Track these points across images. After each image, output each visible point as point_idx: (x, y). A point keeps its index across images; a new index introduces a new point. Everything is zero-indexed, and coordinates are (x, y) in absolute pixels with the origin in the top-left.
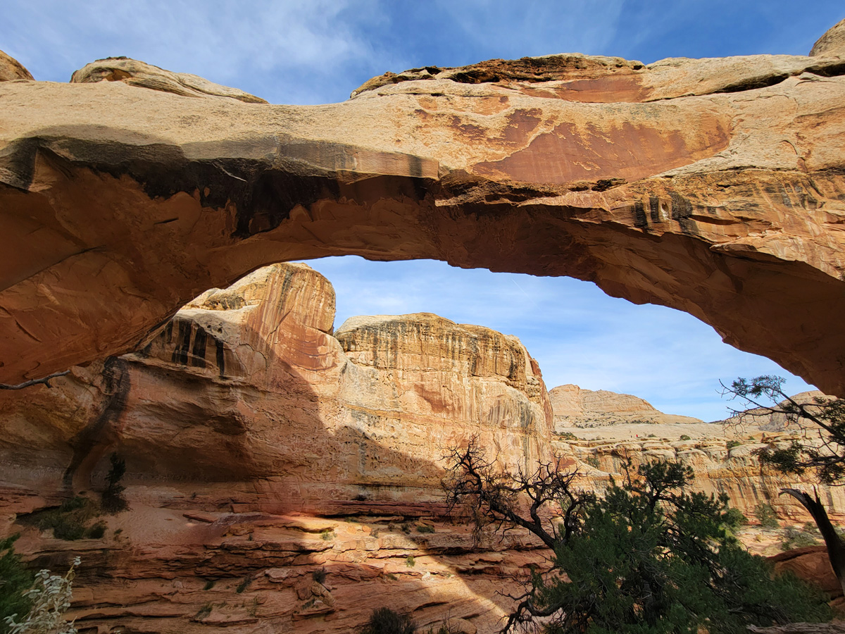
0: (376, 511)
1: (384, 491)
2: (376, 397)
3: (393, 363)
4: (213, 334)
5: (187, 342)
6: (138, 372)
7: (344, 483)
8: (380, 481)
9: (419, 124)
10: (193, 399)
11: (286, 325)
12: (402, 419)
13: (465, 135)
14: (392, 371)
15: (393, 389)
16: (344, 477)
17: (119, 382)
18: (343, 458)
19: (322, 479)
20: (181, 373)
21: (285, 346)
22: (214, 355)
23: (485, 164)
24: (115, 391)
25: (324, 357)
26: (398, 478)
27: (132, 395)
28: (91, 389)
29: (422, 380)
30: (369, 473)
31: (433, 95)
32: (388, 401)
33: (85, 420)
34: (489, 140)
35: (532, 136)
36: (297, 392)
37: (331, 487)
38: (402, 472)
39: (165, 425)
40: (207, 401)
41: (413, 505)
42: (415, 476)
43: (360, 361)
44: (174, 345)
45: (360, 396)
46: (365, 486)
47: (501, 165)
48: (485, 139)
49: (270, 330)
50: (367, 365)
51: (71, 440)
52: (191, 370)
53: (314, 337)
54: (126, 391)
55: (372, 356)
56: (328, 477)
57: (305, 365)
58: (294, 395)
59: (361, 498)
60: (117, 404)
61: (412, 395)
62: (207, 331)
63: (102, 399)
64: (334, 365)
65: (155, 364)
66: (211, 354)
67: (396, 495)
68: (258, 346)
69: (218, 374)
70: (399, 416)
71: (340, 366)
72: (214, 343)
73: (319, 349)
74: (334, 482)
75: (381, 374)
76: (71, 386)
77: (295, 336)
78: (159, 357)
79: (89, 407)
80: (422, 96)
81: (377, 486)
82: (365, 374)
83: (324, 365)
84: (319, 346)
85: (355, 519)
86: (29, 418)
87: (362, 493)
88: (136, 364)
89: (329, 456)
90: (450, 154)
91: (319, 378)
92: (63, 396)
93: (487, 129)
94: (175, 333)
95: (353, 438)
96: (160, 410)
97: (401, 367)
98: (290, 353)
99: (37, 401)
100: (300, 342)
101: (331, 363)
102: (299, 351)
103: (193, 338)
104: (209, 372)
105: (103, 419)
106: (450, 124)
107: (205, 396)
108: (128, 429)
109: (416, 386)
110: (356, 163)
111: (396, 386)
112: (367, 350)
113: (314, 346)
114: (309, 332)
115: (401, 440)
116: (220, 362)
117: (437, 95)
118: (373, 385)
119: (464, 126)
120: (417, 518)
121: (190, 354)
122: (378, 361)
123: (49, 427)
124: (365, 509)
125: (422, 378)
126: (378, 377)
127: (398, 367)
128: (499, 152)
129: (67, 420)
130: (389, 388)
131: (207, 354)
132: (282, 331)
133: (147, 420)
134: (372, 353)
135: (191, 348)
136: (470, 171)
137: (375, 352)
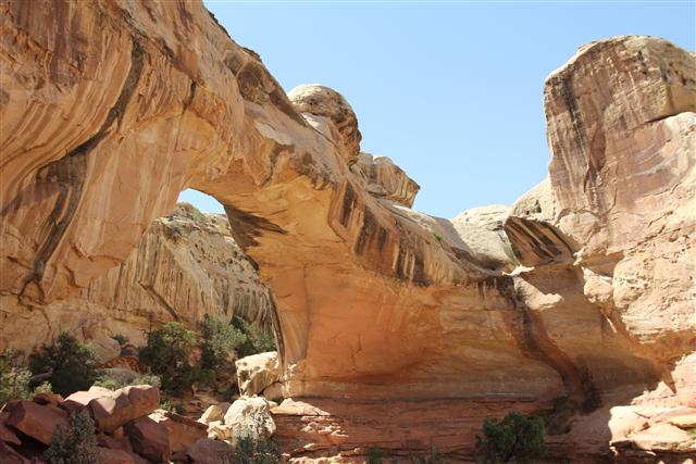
4: (533, 219)
62: (528, 219)
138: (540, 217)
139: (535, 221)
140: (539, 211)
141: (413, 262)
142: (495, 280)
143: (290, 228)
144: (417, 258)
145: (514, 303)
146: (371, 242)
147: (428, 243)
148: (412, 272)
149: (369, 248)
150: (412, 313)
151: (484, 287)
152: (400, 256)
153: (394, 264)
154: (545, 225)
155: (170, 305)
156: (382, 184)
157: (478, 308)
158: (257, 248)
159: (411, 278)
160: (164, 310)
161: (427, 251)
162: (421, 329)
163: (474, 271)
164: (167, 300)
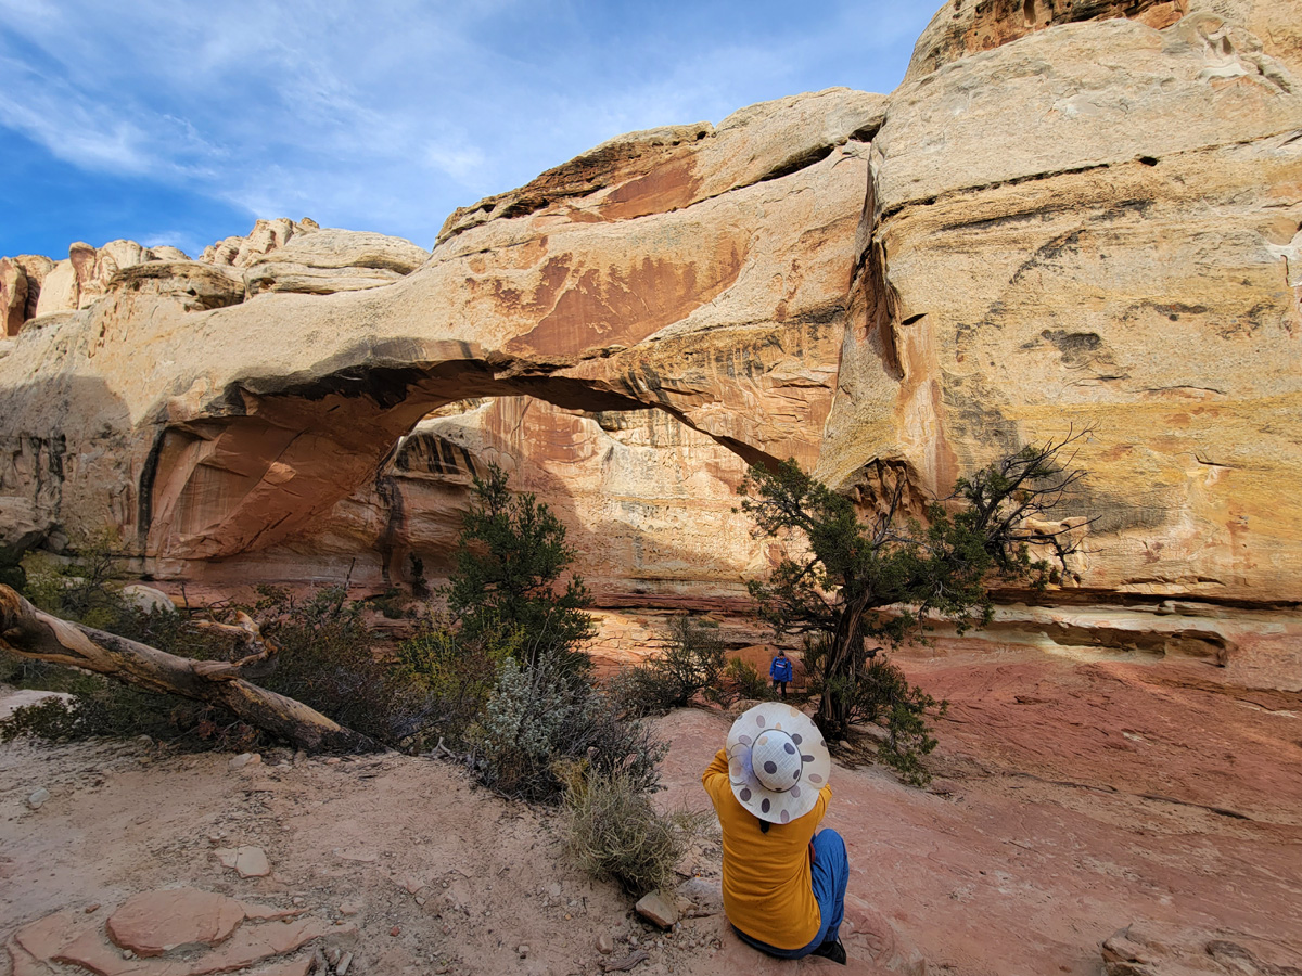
0: (656, 605)
1: (665, 586)
2: (653, 484)
3: (676, 439)
5: (435, 452)
6: (406, 485)
7: (619, 577)
8: (660, 575)
9: (468, 299)
10: (457, 504)
11: (531, 417)
12: (688, 507)
13: (504, 305)
14: (675, 450)
15: (678, 471)
16: (618, 571)
17: (392, 496)
18: (614, 553)
19: (594, 573)
20: (440, 482)
21: (533, 441)
22: (464, 462)
23: (516, 339)
24: (391, 504)
25: (581, 446)
26: (683, 572)
27: (405, 505)
28: (371, 507)
29: (715, 457)
30: (646, 567)
31: (482, 252)
32: (669, 486)
33: (377, 529)
34: (523, 307)
35: (559, 293)
36: (554, 489)
37: (604, 581)
38: (689, 565)
39: (442, 528)
40: (469, 505)
41: (700, 599)
42: (705, 569)
43: (634, 441)
44: (426, 457)
45: (632, 485)
46: (643, 580)
47: (531, 338)
48: (519, 306)
49: (513, 426)
50: (643, 445)
51: (373, 545)
52: (448, 478)
53: (566, 424)
54: (400, 504)
55: (647, 434)
56: (601, 572)
57: (561, 458)
58: (551, 492)
59: (639, 592)
60: (397, 515)
61: (704, 476)
63: (383, 512)
64: (594, 453)
65: (416, 476)
66: (460, 461)
67: (681, 589)
68: (503, 447)
69: (472, 478)
70: (684, 504)
71: (602, 453)
72: (459, 451)
73: (574, 437)
74: (607, 577)
75: (659, 454)
76: (354, 508)
77: (543, 427)
78: (418, 469)
79: (374, 521)
80: (473, 257)
81: (658, 580)
82: (640, 457)
83: (582, 455)
84: (574, 433)
85: (633, 610)
86: (337, 534)
87: (641, 586)
88: (402, 478)
89: (597, 551)
90: (490, 333)
91: (578, 471)
92: (351, 516)
93: (523, 292)
94: (423, 447)
95: (625, 532)
96: (432, 516)
97: (687, 442)
98: (540, 446)
99: (334, 522)
100: (551, 432)
101: (590, 452)
102: (551, 443)
103: (439, 448)
104: (464, 478)
105: (390, 528)
106: (493, 292)
107: (466, 501)
108: (413, 534)
109: (708, 465)
110: (425, 353)
111: (681, 466)
112: (642, 426)
113: (568, 435)
114: (559, 420)
115: (686, 531)
116: (471, 467)
117: (485, 251)
118: (649, 469)
119: (504, 291)
120: (706, 612)
121: (443, 464)
122: (656, 439)
123: (354, 539)
124: (645, 602)
125: (715, 454)
126: (656, 458)
127: (683, 443)
128: (530, 322)
129: (363, 532)
130: (672, 471)
131: (457, 461)
132: (527, 424)
133: (426, 525)
134: (647, 429)
135: (441, 458)
136: (503, 351)
137: (651, 428)
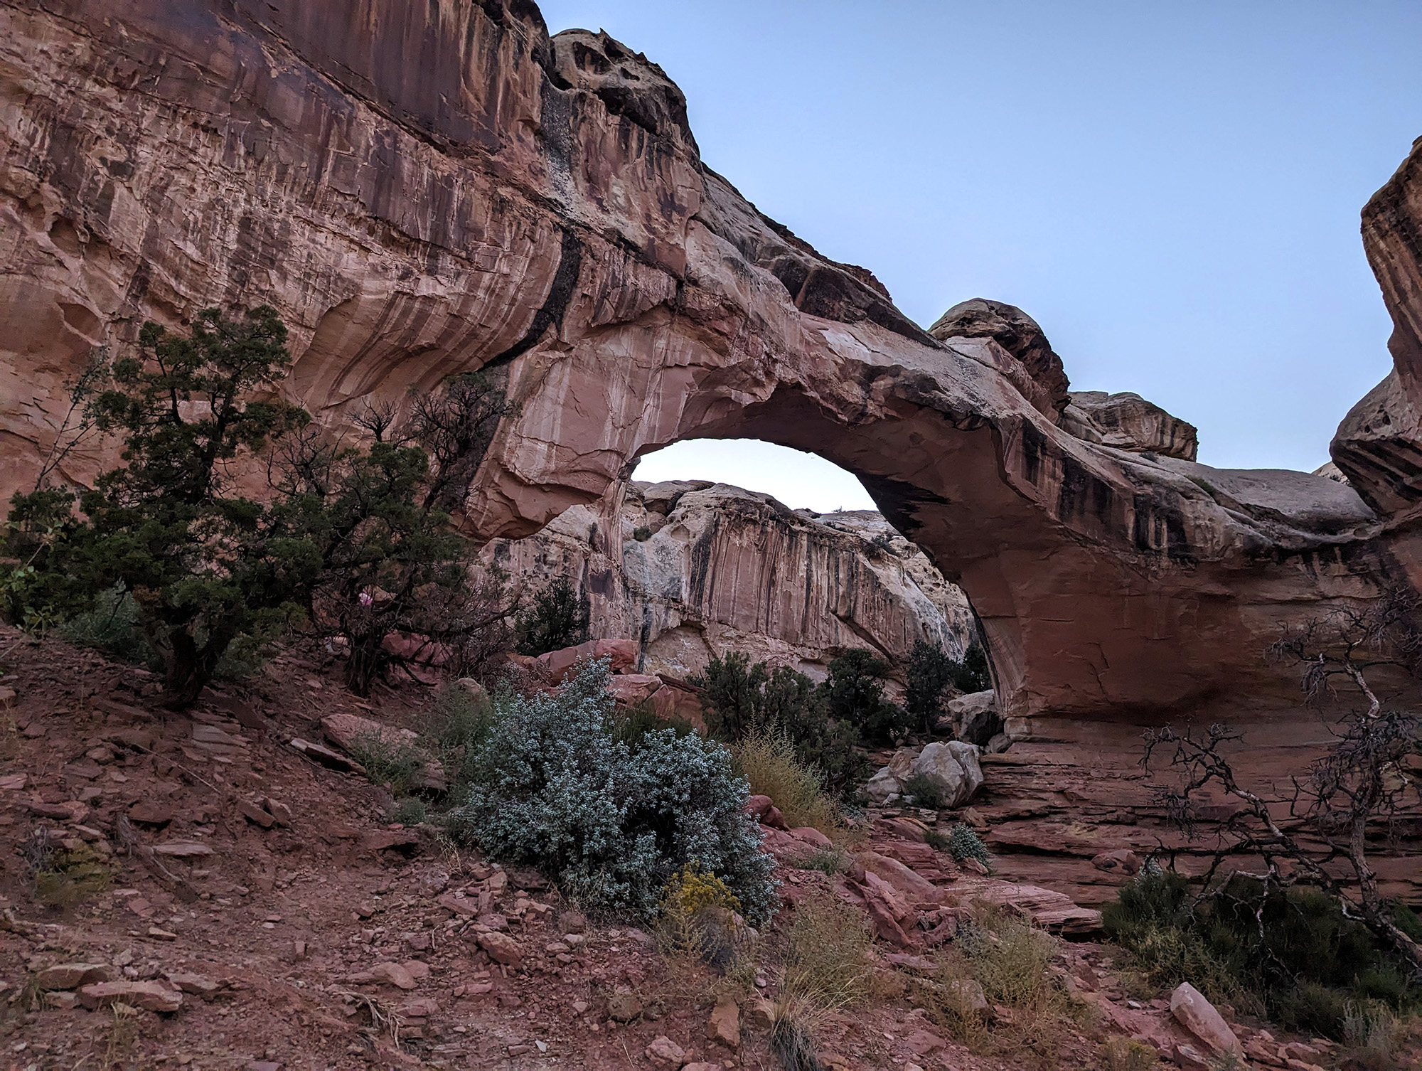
4: (1378, 437)
62: (1369, 438)
138: (1387, 431)
139: (1384, 441)
140: (1386, 421)
141: (1165, 526)
142: (1337, 550)
143: (951, 492)
144: (1169, 522)
145: (1377, 583)
146: (1082, 503)
147: (1188, 498)
148: (1165, 545)
149: (1082, 513)
150: (1182, 609)
151: (1317, 564)
152: (1137, 521)
153: (1130, 532)
154: (1400, 443)
155: (880, 641)
156: (1127, 431)
157: (1308, 596)
158: (921, 530)
159: (1166, 551)
160: (871, 647)
161: (1187, 509)
162: (1207, 634)
163: (1289, 537)
164: (875, 634)
